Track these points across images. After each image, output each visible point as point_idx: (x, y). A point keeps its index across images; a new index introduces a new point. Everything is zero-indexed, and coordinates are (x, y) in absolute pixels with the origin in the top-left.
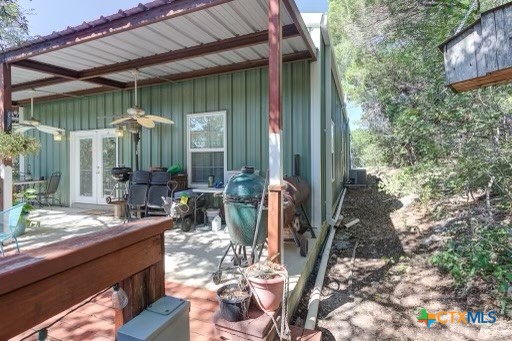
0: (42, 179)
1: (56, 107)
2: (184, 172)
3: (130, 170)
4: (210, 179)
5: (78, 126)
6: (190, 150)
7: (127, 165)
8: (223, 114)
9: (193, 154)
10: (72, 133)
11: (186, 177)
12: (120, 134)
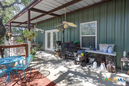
0: (39, 43)
1: (42, 24)
2: (79, 43)
3: (61, 42)
4: (91, 46)
5: (47, 29)
6: (81, 36)
7: (60, 40)
8: (96, 22)
9: (82, 37)
10: (46, 31)
11: (80, 45)
12: (58, 31)
